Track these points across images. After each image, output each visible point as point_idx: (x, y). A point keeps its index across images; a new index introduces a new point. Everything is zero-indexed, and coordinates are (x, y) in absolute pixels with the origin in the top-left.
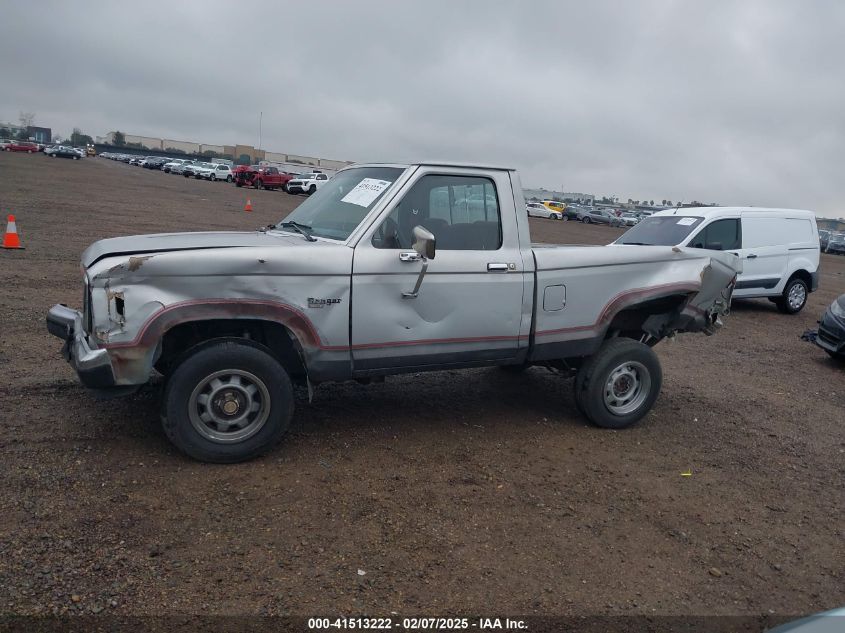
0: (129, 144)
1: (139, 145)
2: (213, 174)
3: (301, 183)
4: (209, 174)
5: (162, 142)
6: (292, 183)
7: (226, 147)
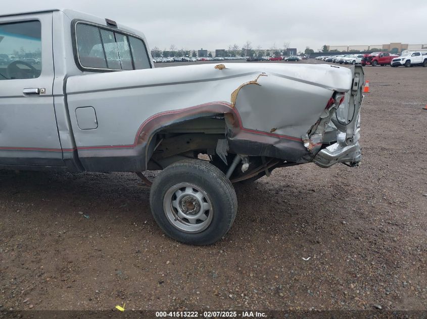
0: (331, 51)
1: (336, 50)
2: (355, 61)
3: (400, 60)
4: (352, 61)
5: (348, 47)
6: (394, 61)
7: (384, 45)
